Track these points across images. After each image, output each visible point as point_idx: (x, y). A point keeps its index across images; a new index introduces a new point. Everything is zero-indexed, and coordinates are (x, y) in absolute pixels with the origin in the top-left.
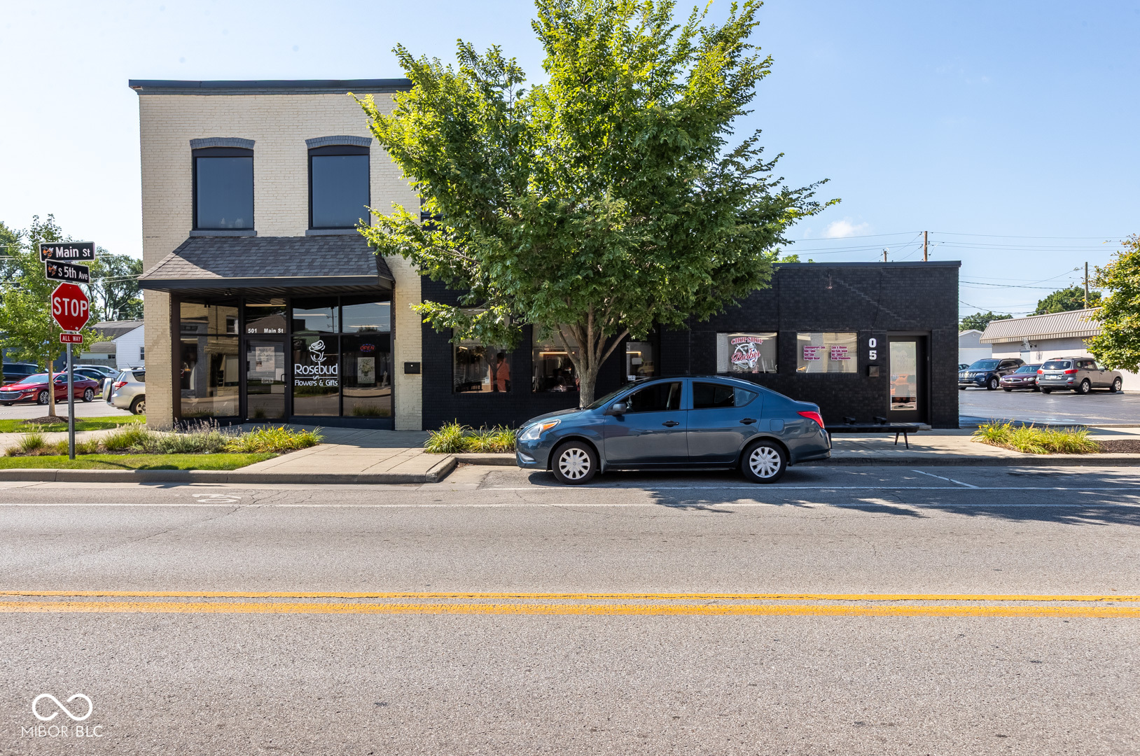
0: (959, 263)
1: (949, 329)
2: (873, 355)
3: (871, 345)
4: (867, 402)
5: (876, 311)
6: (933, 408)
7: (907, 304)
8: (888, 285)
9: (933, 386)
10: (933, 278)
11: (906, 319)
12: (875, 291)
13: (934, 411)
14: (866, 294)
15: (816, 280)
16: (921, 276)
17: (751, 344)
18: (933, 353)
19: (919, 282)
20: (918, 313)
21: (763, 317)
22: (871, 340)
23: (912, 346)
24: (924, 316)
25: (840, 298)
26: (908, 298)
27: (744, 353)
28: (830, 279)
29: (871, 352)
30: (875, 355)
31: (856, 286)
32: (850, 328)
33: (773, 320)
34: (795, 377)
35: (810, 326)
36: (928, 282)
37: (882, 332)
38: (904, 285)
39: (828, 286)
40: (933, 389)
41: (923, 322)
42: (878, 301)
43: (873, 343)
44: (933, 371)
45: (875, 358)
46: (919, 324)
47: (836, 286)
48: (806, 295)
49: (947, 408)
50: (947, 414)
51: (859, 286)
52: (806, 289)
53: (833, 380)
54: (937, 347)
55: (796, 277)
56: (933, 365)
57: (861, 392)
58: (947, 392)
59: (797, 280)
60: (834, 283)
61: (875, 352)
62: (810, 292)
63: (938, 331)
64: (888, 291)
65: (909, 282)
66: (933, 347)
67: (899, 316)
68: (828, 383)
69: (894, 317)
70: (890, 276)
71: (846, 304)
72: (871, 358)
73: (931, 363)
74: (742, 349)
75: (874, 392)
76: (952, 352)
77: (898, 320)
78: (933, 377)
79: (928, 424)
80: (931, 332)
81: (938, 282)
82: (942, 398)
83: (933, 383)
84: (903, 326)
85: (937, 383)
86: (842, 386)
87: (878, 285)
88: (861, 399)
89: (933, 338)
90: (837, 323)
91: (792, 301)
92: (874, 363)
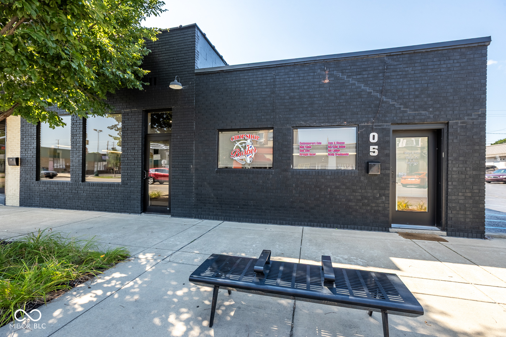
0: (488, 40)
1: (473, 119)
2: (374, 151)
3: (371, 140)
4: (366, 201)
5: (378, 102)
6: (449, 212)
7: (417, 93)
8: (393, 74)
9: (449, 187)
10: (451, 61)
11: (415, 110)
12: (377, 82)
13: (450, 215)
14: (367, 85)
15: (312, 74)
16: (435, 60)
17: (249, 141)
18: (450, 148)
19: (432, 67)
20: (431, 103)
21: (258, 115)
22: (371, 135)
23: (422, 142)
24: (438, 105)
25: (337, 91)
26: (417, 86)
27: (242, 149)
28: (327, 72)
29: (371, 147)
30: (376, 151)
31: (355, 77)
32: (348, 122)
33: (268, 117)
34: (290, 174)
35: (305, 121)
36: (444, 66)
37: (385, 125)
38: (412, 72)
39: (324, 79)
40: (449, 190)
41: (437, 113)
42: (381, 92)
43: (374, 137)
44: (450, 169)
45: (376, 154)
46: (432, 116)
47: (332, 79)
48: (301, 90)
49: (468, 213)
50: (468, 220)
51: (358, 77)
52: (301, 84)
53: (328, 177)
54: (455, 141)
55: (291, 73)
56: (450, 162)
57: (360, 191)
58: (469, 195)
59: (293, 76)
60: (331, 76)
61: (376, 147)
62: (306, 87)
63: (457, 123)
64: (393, 81)
65: (420, 68)
66: (450, 141)
67: (407, 108)
68: (323, 180)
69: (400, 108)
70: (396, 63)
71: (343, 97)
72: (371, 154)
73: (448, 160)
74: (240, 146)
75: (375, 191)
76: (477, 147)
77: (405, 112)
78: (450, 176)
79: (443, 230)
80: (448, 123)
81: (458, 65)
82: (461, 201)
83: (450, 183)
84: (410, 118)
85: (454, 183)
86: (338, 184)
87: (381, 75)
88: (360, 198)
89: (450, 130)
90: (333, 117)
91: (287, 97)
92: (376, 160)
